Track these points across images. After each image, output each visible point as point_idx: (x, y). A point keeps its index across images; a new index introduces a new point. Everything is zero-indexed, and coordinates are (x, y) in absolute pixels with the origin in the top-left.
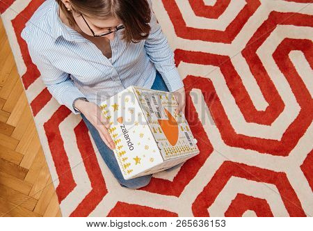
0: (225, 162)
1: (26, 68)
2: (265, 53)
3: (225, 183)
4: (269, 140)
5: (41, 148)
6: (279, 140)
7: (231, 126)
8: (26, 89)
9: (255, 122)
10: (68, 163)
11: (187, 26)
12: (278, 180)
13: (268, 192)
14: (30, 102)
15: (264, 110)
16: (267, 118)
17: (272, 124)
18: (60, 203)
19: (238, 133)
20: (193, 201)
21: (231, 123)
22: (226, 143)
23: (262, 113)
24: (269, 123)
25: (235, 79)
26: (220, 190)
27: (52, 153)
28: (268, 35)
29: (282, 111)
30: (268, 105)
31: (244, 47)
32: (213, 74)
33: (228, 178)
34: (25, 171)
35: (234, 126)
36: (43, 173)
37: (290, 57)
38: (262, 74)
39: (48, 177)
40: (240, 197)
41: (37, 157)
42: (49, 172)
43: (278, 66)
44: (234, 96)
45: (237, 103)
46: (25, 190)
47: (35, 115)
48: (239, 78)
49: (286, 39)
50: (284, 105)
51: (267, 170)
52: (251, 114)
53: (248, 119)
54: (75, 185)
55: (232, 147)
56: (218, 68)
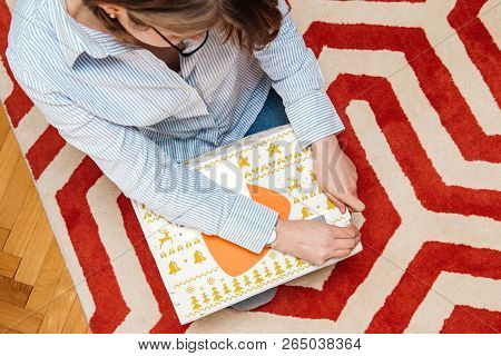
0: (427, 244)
1: (11, 84)
3: (428, 288)
5: (55, 242)
7: (434, 170)
8: (15, 125)
14: (25, 151)
15: (499, 133)
19: (448, 184)
21: (434, 165)
22: (425, 205)
23: (497, 139)
25: (437, 74)
26: (419, 302)
27: (76, 250)
31: (451, 6)
32: (391, 66)
33: (433, 276)
34: (27, 290)
35: (439, 171)
36: (61, 291)
39: (72, 298)
41: (46, 260)
45: (443, 123)
47: (37, 178)
48: (446, 71)
52: (473, 143)
53: (468, 155)
54: (128, 310)
55: (437, 211)
56: (401, 55)
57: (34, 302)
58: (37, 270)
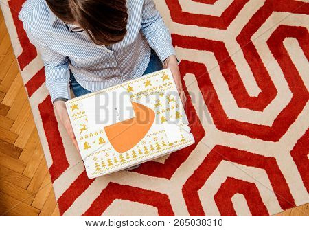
0: (216, 146)
1: (22, 49)
2: (260, 40)
3: (216, 167)
4: (261, 125)
5: (36, 128)
6: (270, 125)
7: (223, 111)
8: (22, 70)
9: (247, 107)
10: (62, 144)
11: (183, 11)
12: (269, 165)
13: (258, 177)
14: (25, 83)
15: (257, 96)
16: (259, 104)
17: (264, 110)
18: (53, 182)
19: (230, 118)
20: (184, 183)
21: (224, 108)
22: (217, 127)
23: (255, 99)
24: (261, 109)
25: (229, 65)
26: (210, 174)
27: (46, 133)
28: (263, 21)
29: (274, 97)
30: (260, 91)
31: (239, 33)
32: (207, 59)
33: (218, 162)
34: (20, 151)
35: (226, 111)
36: (37, 153)
37: (284, 44)
38: (256, 60)
39: (42, 157)
40: (230, 180)
41: (31, 137)
42: (43, 152)
43: (272, 52)
44: (228, 82)
45: (230, 89)
46: (20, 169)
47: (30, 96)
48: (233, 63)
49: (281, 26)
50: (276, 92)
51: (258, 155)
52: (243, 100)
53: (240, 105)
54: (69, 165)
55: (223, 131)
56: (213, 54)
57: (22, 157)
58: (26, 141)
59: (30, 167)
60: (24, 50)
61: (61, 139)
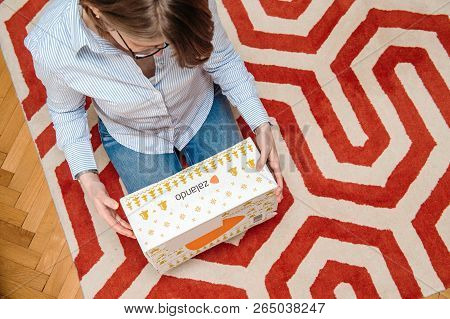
0: (310, 217)
1: (28, 90)
2: (363, 66)
3: (310, 247)
4: (370, 186)
5: (52, 202)
6: (383, 186)
7: (317, 167)
8: (29, 119)
9: (350, 162)
10: (91, 222)
11: (255, 29)
12: (383, 240)
13: (368, 258)
14: (35, 137)
15: (362, 145)
16: (365, 156)
17: (374, 164)
18: (80, 279)
19: (326, 177)
20: (266, 272)
21: (318, 164)
22: (310, 191)
23: (359, 149)
24: (369, 162)
25: (322, 102)
26: (304, 257)
27: (68, 209)
28: (366, 41)
29: (386, 146)
30: (367, 138)
31: (333, 58)
32: (291, 95)
33: (314, 239)
34: (30, 236)
35: (321, 168)
36: (55, 238)
37: (396, 72)
38: (358, 95)
39: (62, 244)
40: (331, 265)
41: (46, 215)
42: (64, 236)
43: (381, 84)
44: (321, 126)
45: (325, 136)
46: (30, 262)
47: (42, 157)
48: (328, 101)
49: (391, 47)
50: (389, 139)
51: (368, 228)
52: (345, 152)
53: (341, 158)
54: (102, 253)
55: (319, 196)
56: (299, 88)
57: (35, 244)
58: (38, 223)
59: (46, 259)
60: (31, 90)
61: (89, 217)
